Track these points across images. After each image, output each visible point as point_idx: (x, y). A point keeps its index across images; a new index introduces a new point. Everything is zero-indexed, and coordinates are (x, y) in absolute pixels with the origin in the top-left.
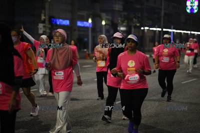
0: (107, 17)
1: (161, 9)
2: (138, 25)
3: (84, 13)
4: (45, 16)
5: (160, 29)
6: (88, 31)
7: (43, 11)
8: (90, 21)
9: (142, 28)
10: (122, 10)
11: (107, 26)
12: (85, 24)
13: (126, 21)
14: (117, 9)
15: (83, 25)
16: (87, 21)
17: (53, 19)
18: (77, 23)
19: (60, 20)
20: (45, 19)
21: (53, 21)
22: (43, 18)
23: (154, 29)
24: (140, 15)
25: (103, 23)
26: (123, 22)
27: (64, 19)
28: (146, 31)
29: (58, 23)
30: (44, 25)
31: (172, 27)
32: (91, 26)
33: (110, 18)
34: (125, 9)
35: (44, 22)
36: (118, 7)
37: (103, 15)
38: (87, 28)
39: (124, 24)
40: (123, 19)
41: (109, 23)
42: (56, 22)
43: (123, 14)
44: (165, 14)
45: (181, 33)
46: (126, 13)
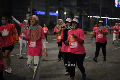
0: (68, 10)
1: (100, 5)
2: (86, 14)
3: (54, 8)
4: (30, 9)
5: (99, 17)
6: (56, 18)
7: (29, 6)
8: (57, 12)
9: (89, 17)
10: (76, 5)
11: (68, 15)
12: (54, 14)
13: (79, 12)
14: (73, 5)
15: (53, 15)
16: (56, 12)
17: (35, 11)
18: (49, 14)
19: (39, 12)
20: (30, 11)
21: (35, 12)
22: (29, 10)
23: (96, 17)
24: (87, 9)
25: (65, 13)
26: (77, 13)
27: (42, 11)
28: (91, 18)
29: (38, 14)
30: (30, 14)
31: (107, 16)
32: (58, 15)
33: (69, 10)
34: (78, 5)
36: (74, 4)
37: (65, 8)
38: (56, 16)
39: (78, 14)
40: (77, 11)
41: (69, 13)
43: (77, 8)
44: (102, 8)
45: (112, 19)
46: (79, 7)
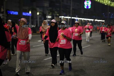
0: (40, 10)
1: (70, 6)
2: (58, 15)
3: (27, 8)
4: (3, 9)
5: (70, 18)
6: (29, 18)
7: (2, 7)
8: (30, 12)
9: (60, 17)
10: (48, 6)
11: (40, 16)
12: (27, 14)
13: (51, 13)
14: (46, 6)
15: (26, 15)
16: (29, 12)
17: (8, 11)
18: (22, 14)
19: (13, 12)
20: (3, 11)
21: (8, 12)
22: (2, 10)
23: (67, 17)
24: (58, 9)
25: (38, 14)
26: (49, 13)
27: (15, 11)
28: (62, 18)
29: (11, 14)
30: (3, 14)
31: (77, 16)
32: (31, 15)
33: (42, 11)
34: (50, 6)
35: (3, 13)
36: (46, 4)
37: (38, 9)
38: (29, 16)
39: (50, 14)
40: (49, 12)
41: (41, 14)
42: (10, 13)
43: (49, 8)
44: (73, 9)
46: (51, 8)
